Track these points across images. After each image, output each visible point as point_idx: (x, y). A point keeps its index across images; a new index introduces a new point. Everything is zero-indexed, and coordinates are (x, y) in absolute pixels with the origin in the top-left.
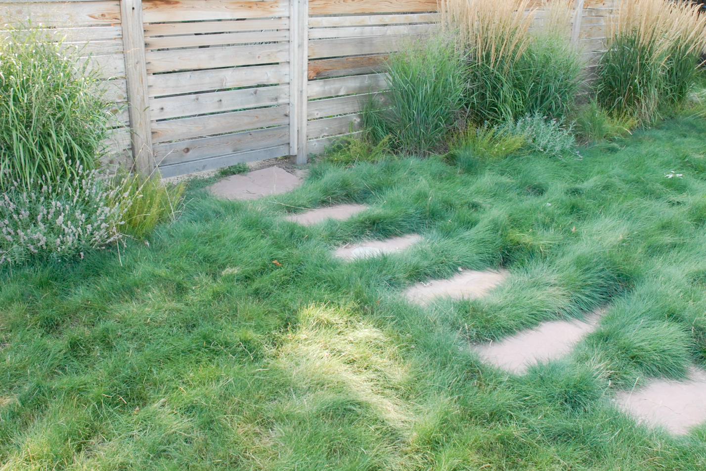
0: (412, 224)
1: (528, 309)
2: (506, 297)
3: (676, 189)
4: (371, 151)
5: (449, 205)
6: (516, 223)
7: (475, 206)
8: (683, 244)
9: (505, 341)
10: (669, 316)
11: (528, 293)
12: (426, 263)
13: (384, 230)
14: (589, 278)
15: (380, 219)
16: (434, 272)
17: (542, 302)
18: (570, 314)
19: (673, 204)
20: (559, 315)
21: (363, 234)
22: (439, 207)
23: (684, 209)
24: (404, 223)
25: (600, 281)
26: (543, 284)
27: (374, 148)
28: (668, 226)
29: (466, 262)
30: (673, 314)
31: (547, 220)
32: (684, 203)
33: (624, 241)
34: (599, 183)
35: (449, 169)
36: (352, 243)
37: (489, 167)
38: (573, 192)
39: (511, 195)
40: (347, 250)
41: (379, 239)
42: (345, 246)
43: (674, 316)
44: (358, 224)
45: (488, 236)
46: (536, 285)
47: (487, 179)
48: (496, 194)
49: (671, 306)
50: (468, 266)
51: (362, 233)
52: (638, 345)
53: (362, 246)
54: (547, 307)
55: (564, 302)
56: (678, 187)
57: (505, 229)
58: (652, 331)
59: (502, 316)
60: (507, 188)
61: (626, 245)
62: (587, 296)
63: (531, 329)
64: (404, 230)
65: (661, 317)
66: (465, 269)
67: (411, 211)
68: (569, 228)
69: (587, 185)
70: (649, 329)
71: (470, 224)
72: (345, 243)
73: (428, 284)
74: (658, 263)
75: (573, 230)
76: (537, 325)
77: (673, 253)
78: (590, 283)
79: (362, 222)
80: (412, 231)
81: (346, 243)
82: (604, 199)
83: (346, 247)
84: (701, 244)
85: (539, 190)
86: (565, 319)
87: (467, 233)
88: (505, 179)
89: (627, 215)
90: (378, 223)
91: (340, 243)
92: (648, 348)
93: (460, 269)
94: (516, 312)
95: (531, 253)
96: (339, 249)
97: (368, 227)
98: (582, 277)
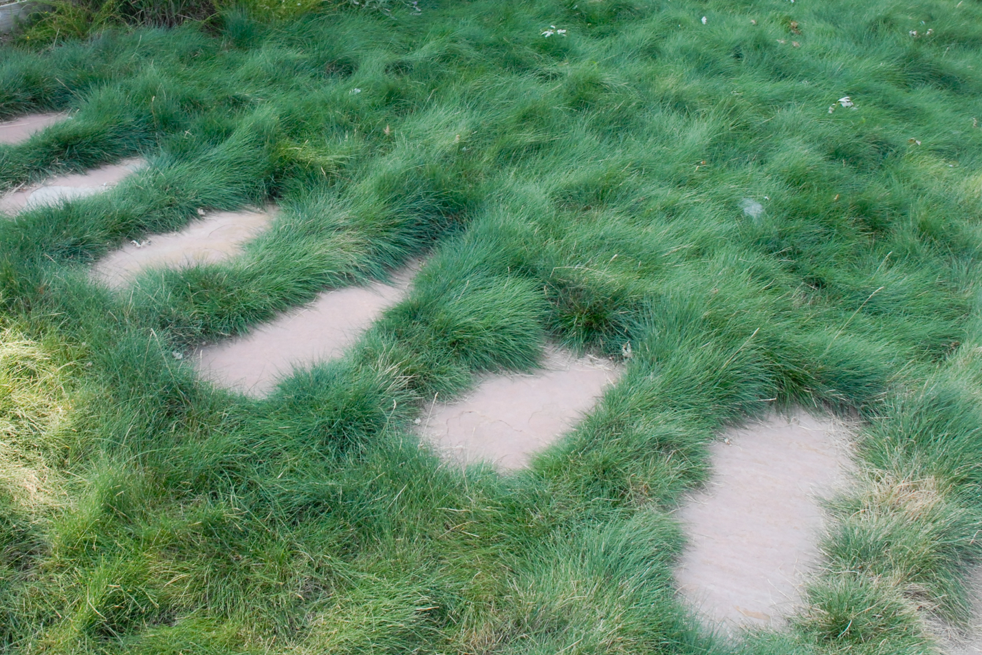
0: (132, 141)
1: (296, 276)
2: (262, 257)
3: (553, 55)
4: (92, 21)
5: (193, 104)
6: (295, 127)
7: (237, 102)
8: (551, 144)
9: (256, 333)
10: (513, 268)
11: (299, 246)
12: (140, 208)
13: (82, 154)
14: (398, 213)
15: (76, 137)
16: (155, 223)
17: (321, 258)
18: (368, 274)
19: (547, 78)
20: (348, 279)
21: (49, 165)
22: (174, 109)
23: (559, 85)
24: (117, 142)
25: (415, 216)
26: (327, 228)
27: (95, 15)
28: (531, 116)
29: (209, 199)
30: (520, 264)
31: (345, 118)
32: (561, 75)
33: (461, 145)
34: (436, 52)
35: (211, 42)
36: (28, 182)
37: (272, 36)
38: (397, 68)
39: (299, 79)
40: (20, 195)
41: (76, 171)
42: (16, 189)
43: (522, 268)
44: (39, 150)
45: (247, 153)
46: (313, 231)
47: (262, 58)
48: (276, 79)
49: (518, 251)
50: (212, 206)
51: (47, 164)
52: (462, 322)
53: (46, 185)
54: (330, 266)
55: (355, 257)
56: (556, 50)
57: (275, 139)
58: (486, 296)
59: (253, 290)
60: (296, 68)
61: (464, 152)
62: (394, 243)
63: (302, 306)
64: (119, 151)
65: (501, 272)
66: (210, 210)
67: (129, 120)
68: (382, 130)
69: (418, 56)
70: (484, 291)
71: (220, 134)
72: (16, 183)
73: (144, 243)
74: (509, 178)
75: (387, 131)
76: (311, 298)
77: (536, 161)
78: (397, 221)
79: (48, 146)
80: (131, 153)
81: (19, 184)
82: (440, 76)
83: (19, 191)
84: (577, 142)
85: (347, 68)
86: (359, 284)
87: (215, 151)
88: (293, 54)
89: (472, 100)
90: (72, 146)
91: (8, 184)
92: (479, 325)
93: (201, 212)
94: (275, 281)
95: (311, 176)
96: (7, 194)
97: (58, 153)
98: (388, 212)
